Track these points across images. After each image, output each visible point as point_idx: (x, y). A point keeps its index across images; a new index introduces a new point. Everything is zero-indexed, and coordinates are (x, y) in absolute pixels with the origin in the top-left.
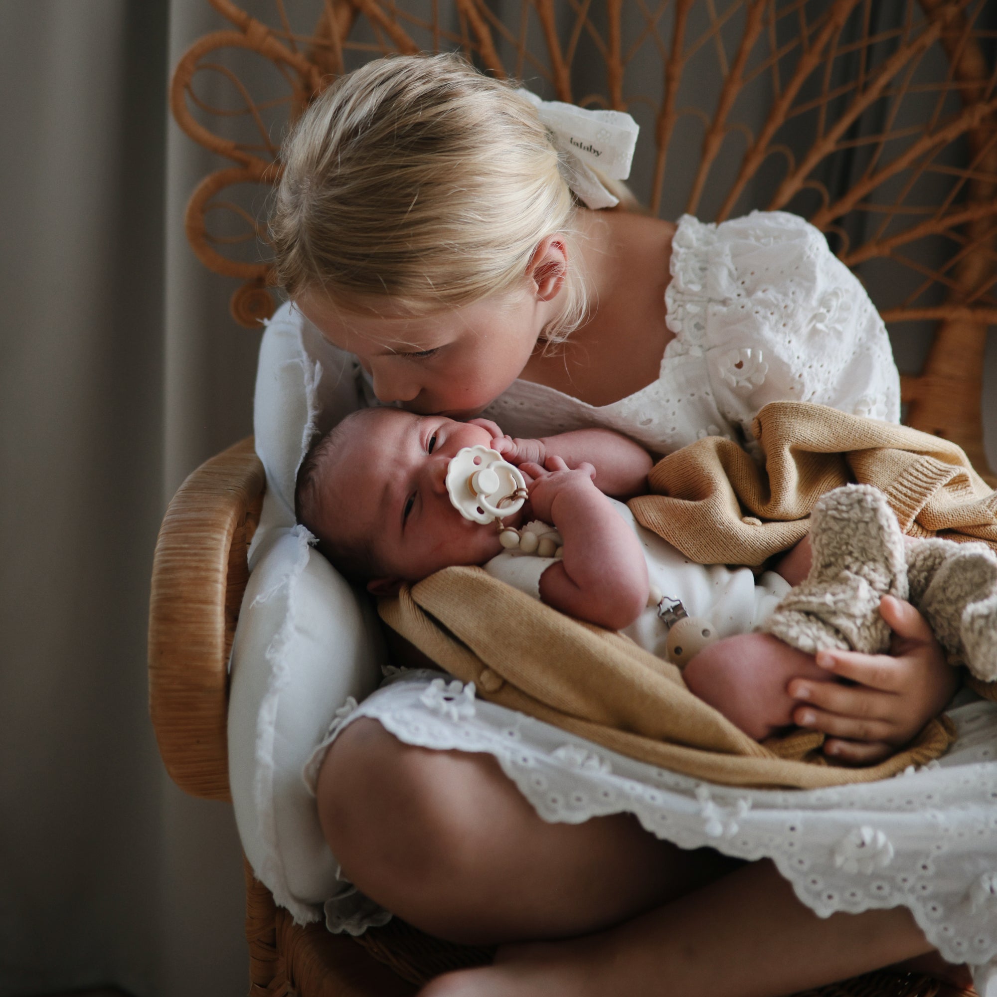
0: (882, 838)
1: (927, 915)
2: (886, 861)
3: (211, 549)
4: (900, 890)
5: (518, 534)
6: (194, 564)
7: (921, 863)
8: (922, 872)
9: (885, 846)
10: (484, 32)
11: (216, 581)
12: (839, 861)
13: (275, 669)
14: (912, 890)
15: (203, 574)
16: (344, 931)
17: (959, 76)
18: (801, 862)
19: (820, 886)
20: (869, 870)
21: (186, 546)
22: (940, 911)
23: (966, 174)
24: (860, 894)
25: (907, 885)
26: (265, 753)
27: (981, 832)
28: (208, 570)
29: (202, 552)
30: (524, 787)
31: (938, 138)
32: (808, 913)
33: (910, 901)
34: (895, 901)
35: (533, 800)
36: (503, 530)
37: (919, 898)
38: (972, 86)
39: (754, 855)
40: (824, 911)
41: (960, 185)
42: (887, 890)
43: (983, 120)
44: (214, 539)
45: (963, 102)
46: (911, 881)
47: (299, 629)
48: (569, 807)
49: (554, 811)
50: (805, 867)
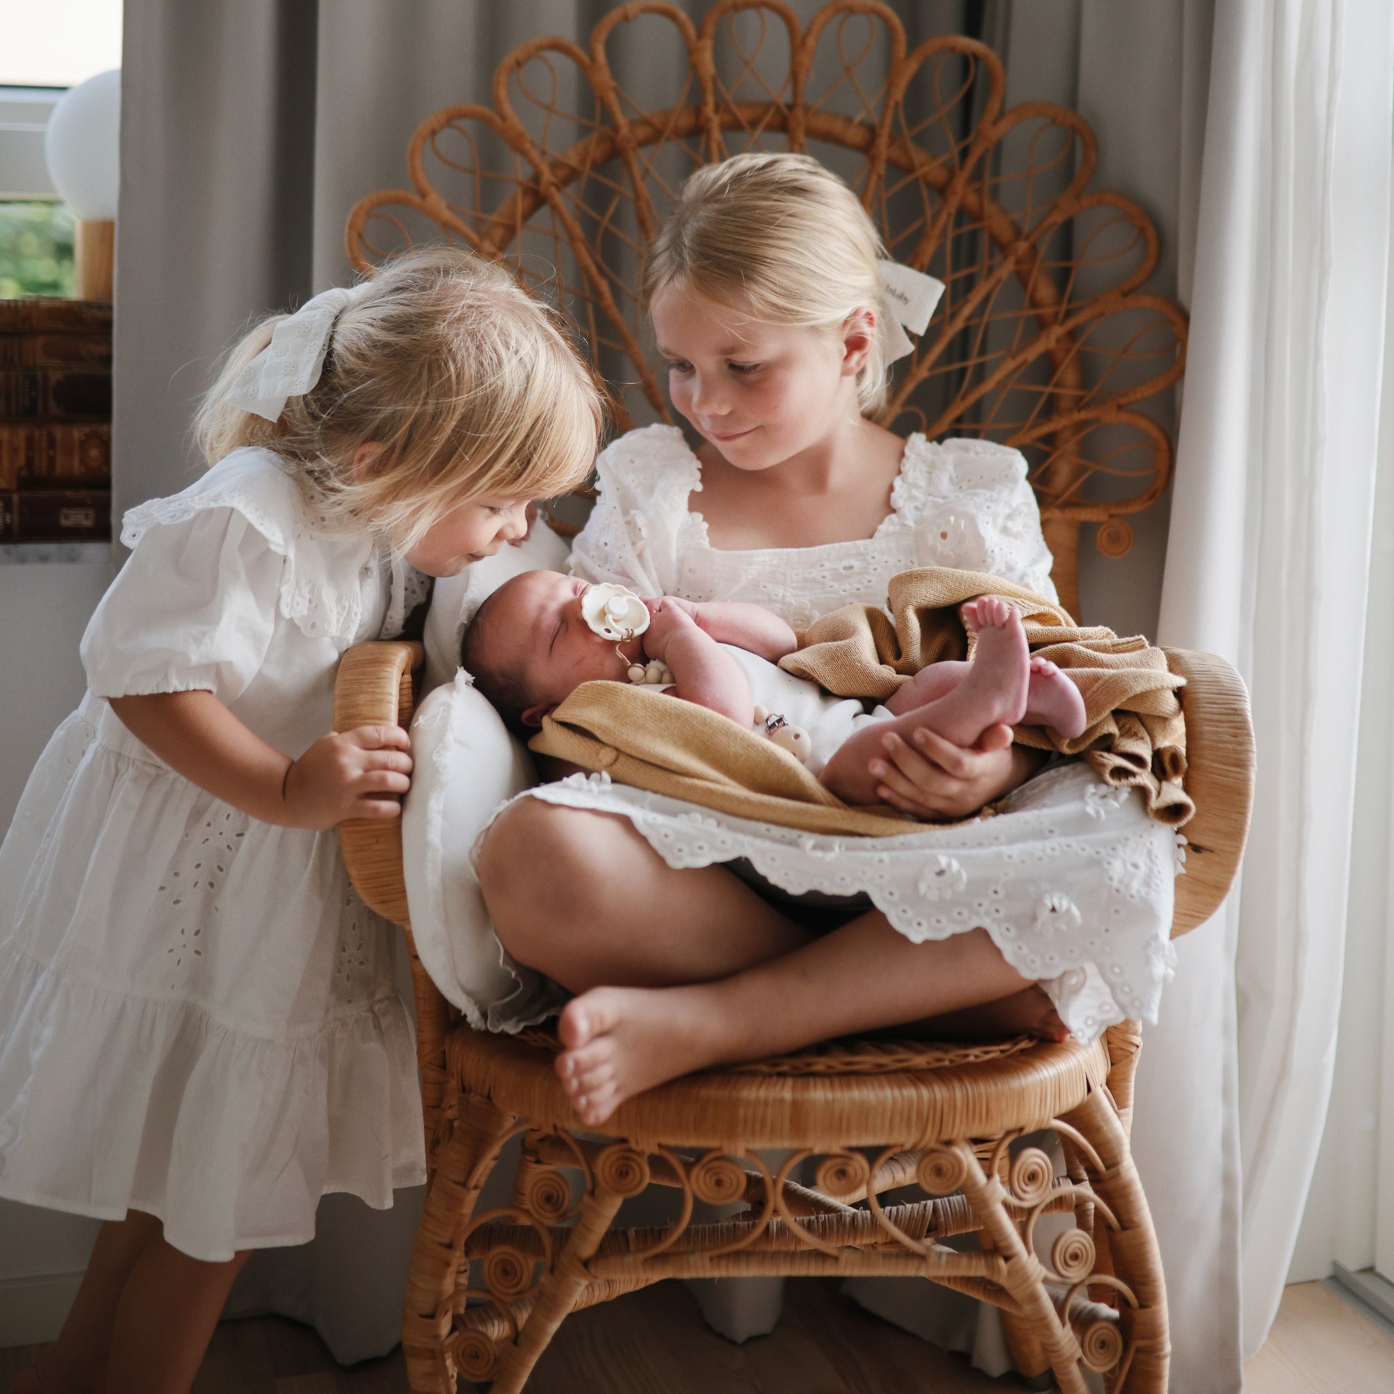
0: (955, 865)
1: (1002, 935)
2: (962, 887)
3: (384, 678)
4: (978, 914)
5: (643, 670)
6: (370, 690)
7: (992, 888)
8: (994, 896)
9: (959, 872)
10: (604, 286)
11: (389, 702)
12: (923, 888)
13: (440, 769)
14: (988, 913)
15: (379, 697)
16: (502, 1031)
17: (1034, 304)
18: (891, 894)
19: (910, 914)
20: (948, 895)
21: (363, 677)
22: (1013, 931)
23: (1049, 389)
24: (943, 919)
25: (982, 910)
26: (435, 836)
27: (1040, 859)
28: (382, 694)
29: (376, 680)
30: (654, 842)
31: (1020, 359)
32: (902, 939)
33: (987, 923)
34: (974, 923)
35: (663, 852)
36: (630, 667)
37: (994, 920)
38: (1048, 311)
39: (850, 891)
40: (916, 937)
41: (1043, 399)
42: (966, 912)
43: (1058, 340)
44: (386, 671)
45: (1042, 325)
46: (986, 904)
47: (458, 741)
48: (692, 854)
49: (680, 859)
50: (896, 897)
